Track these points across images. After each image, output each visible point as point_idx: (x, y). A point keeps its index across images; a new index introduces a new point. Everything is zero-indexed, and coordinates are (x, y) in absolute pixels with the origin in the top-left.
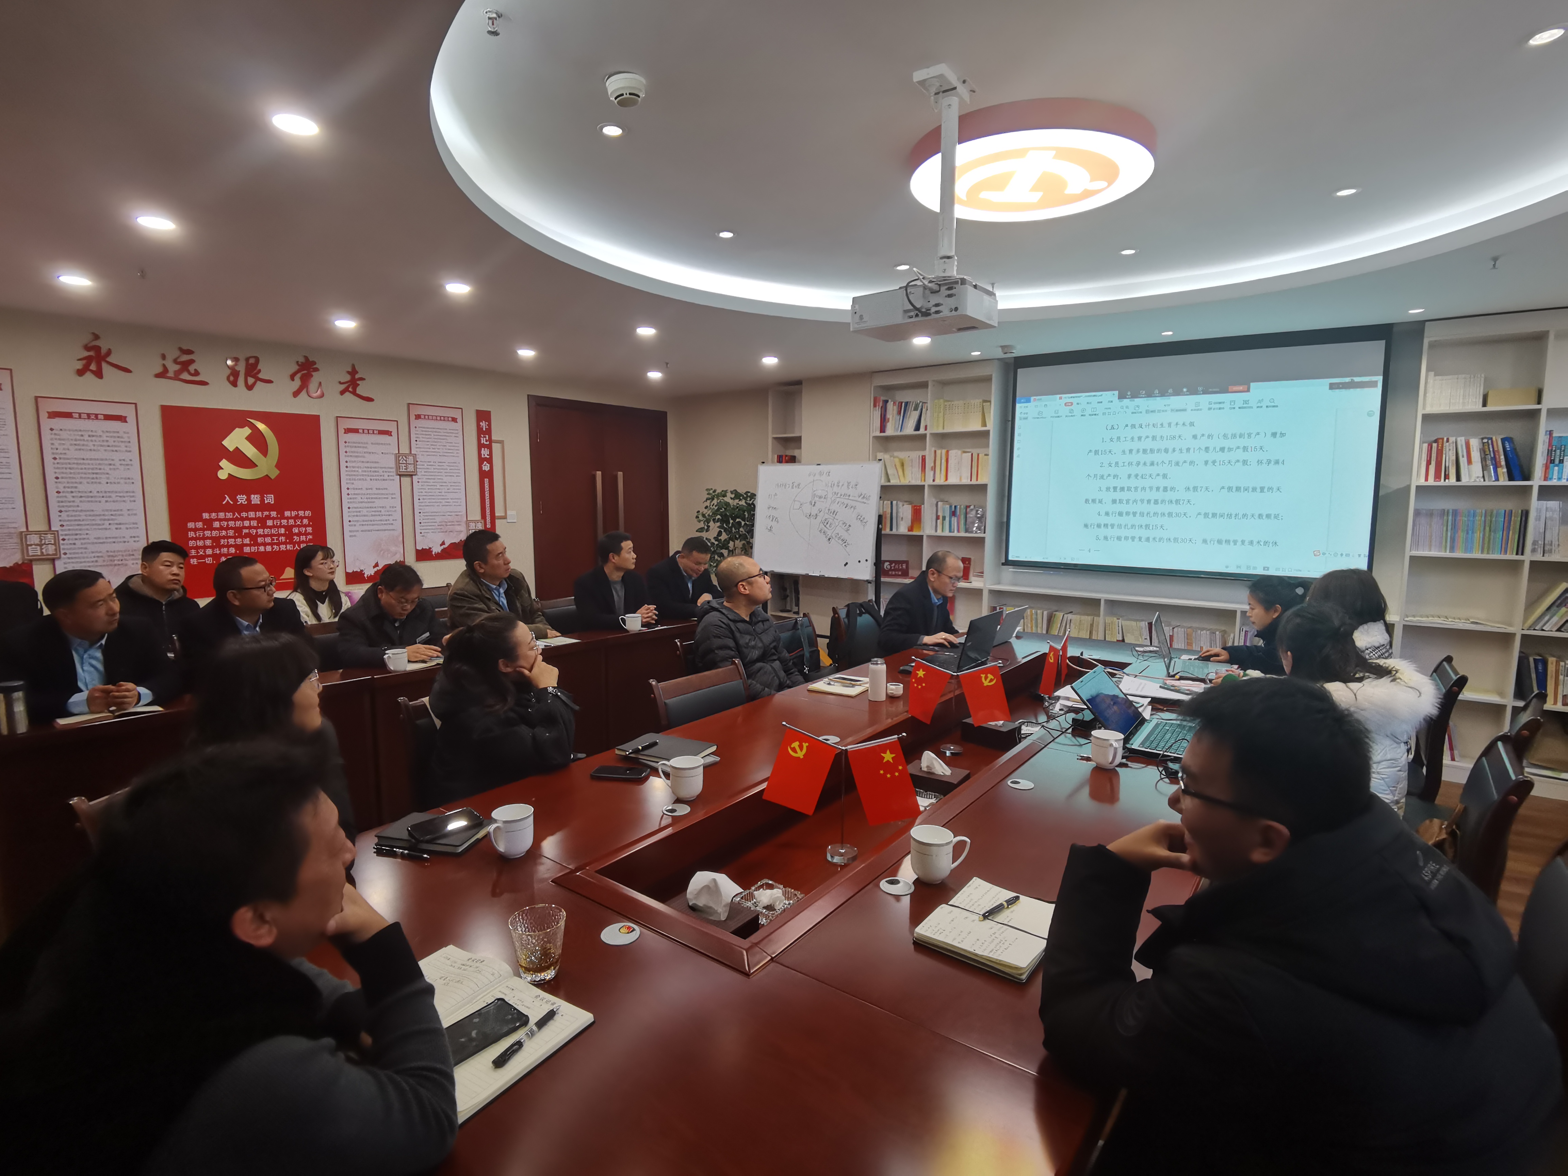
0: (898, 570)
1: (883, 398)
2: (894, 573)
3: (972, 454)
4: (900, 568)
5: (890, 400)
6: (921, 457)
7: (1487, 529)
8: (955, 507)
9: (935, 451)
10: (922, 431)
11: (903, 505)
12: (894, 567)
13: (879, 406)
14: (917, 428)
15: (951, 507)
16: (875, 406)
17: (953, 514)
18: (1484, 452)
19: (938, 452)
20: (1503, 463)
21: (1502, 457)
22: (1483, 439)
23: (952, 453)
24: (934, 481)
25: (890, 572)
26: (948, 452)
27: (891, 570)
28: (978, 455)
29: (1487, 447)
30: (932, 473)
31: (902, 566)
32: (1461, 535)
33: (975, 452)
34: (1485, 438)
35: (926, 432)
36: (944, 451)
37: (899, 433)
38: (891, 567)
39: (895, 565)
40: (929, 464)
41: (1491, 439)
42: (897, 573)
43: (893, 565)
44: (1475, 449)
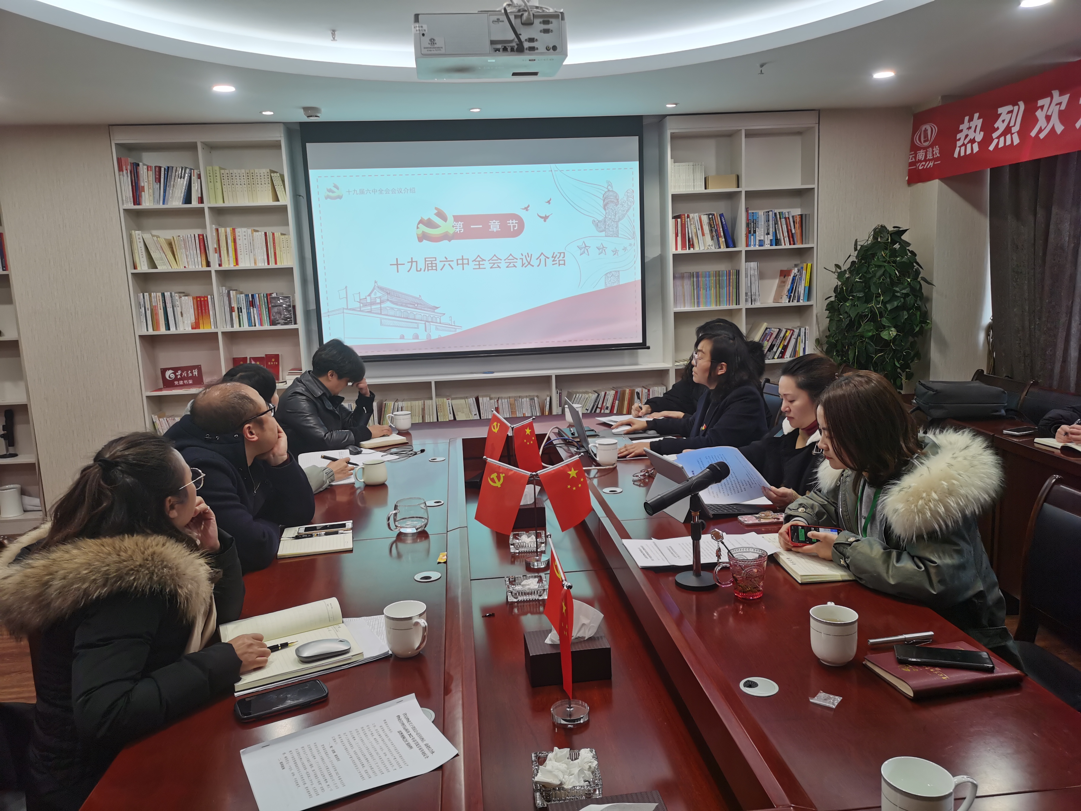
0: (188, 378)
1: (130, 160)
2: (181, 383)
3: (266, 233)
4: (190, 375)
5: (141, 164)
6: (197, 236)
7: (718, 286)
8: (253, 296)
9: (217, 230)
10: (195, 204)
11: (180, 297)
12: (181, 375)
13: (127, 170)
14: (188, 199)
15: (247, 296)
16: (120, 169)
17: (252, 304)
18: (711, 225)
19: (222, 230)
20: (722, 234)
21: (721, 229)
22: (709, 215)
23: (240, 232)
24: (220, 265)
25: (176, 383)
26: (234, 229)
27: (176, 379)
28: (273, 234)
29: (712, 221)
30: (217, 255)
31: (192, 373)
32: (702, 292)
33: (269, 230)
34: (711, 214)
35: (201, 205)
36: (229, 230)
37: (161, 206)
38: (176, 376)
39: (183, 372)
40: (212, 245)
41: (714, 215)
42: (185, 382)
43: (179, 372)
44: (705, 224)
